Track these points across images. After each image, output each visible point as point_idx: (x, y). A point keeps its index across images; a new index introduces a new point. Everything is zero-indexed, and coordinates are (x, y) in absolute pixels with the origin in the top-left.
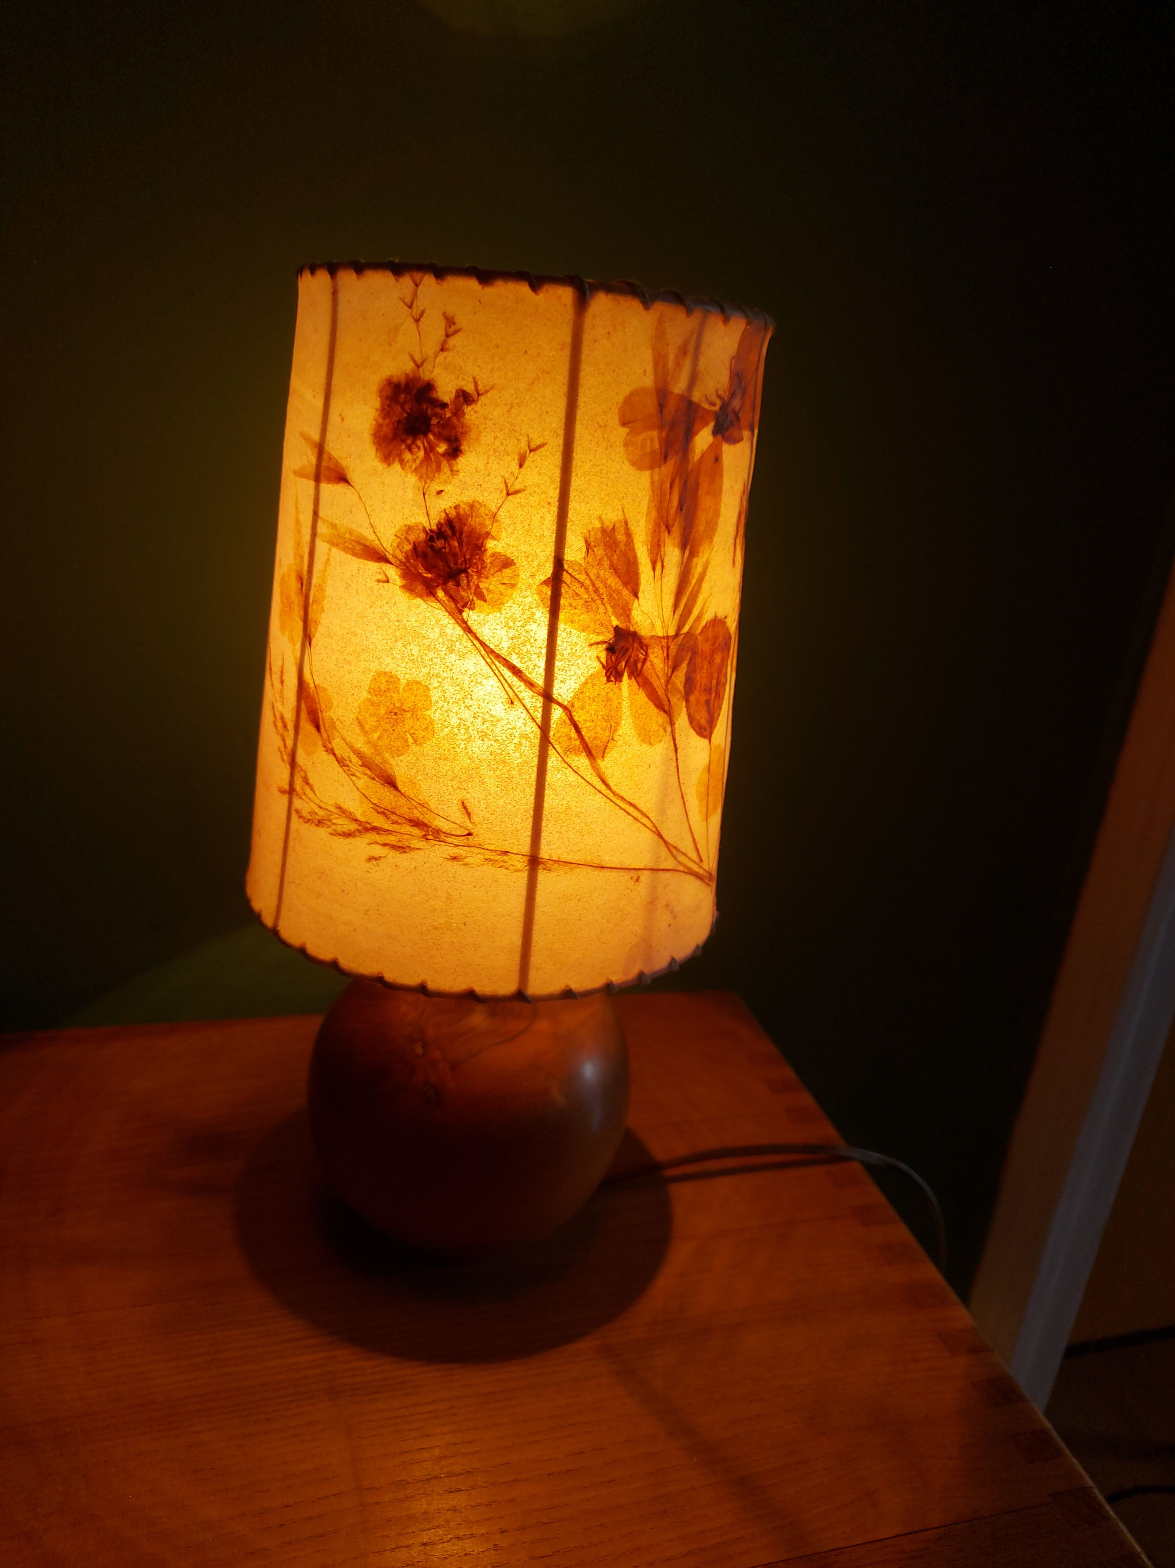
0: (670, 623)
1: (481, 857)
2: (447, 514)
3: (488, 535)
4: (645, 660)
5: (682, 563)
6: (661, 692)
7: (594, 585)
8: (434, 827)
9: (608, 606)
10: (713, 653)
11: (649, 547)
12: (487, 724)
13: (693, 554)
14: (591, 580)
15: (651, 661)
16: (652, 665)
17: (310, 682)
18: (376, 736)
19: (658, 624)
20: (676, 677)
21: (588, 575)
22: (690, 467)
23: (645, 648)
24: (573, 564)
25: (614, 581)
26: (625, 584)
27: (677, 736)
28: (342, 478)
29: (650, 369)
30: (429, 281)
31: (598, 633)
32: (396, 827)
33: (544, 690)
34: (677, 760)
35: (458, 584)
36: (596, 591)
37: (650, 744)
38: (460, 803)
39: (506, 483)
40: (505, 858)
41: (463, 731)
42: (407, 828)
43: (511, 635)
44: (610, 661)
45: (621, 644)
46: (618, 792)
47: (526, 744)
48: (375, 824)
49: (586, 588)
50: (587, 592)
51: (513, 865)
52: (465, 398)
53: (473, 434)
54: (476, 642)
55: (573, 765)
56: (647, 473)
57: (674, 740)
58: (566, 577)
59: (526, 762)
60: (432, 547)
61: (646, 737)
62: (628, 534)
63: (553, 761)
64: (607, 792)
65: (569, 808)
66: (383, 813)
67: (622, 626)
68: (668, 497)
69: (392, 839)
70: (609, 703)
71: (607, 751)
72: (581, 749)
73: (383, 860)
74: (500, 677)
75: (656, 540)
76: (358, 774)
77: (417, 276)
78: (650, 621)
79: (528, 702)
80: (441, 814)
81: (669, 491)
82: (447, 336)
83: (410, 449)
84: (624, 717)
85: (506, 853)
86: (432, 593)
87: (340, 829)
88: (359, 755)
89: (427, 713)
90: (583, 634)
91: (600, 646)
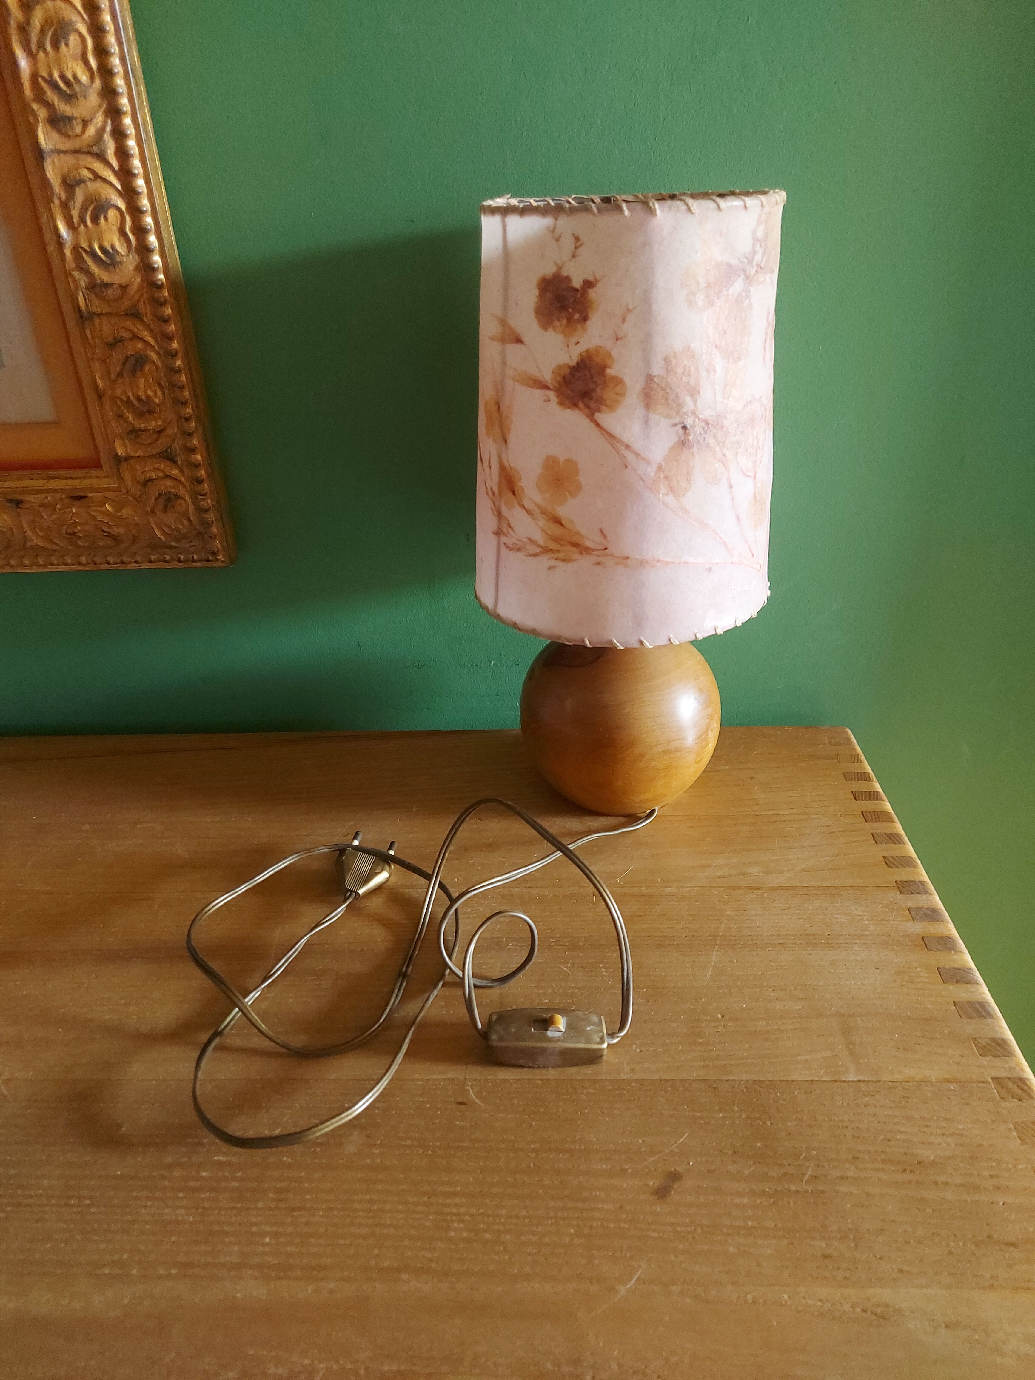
1: (614, 561)
2: (582, 356)
3: (607, 365)
4: (707, 432)
8: (585, 545)
12: (613, 481)
13: (735, 361)
17: (508, 466)
18: (548, 495)
21: (668, 383)
23: (706, 424)
24: (659, 377)
27: (731, 479)
28: (519, 341)
30: (563, 216)
31: (677, 419)
32: (563, 548)
34: (732, 494)
35: (591, 399)
38: (599, 530)
39: (615, 333)
40: (629, 561)
41: (599, 486)
42: (570, 548)
43: (622, 426)
44: (685, 435)
48: (551, 547)
51: (631, 565)
52: (588, 284)
53: (595, 307)
54: (602, 431)
58: (654, 385)
60: (573, 377)
64: (687, 517)
66: (555, 540)
69: (561, 555)
73: (556, 568)
74: (618, 451)
76: (539, 518)
77: (556, 214)
80: (588, 537)
82: (576, 248)
83: (558, 319)
84: (695, 469)
85: (627, 558)
86: (575, 405)
87: (531, 552)
88: (539, 507)
89: (577, 478)
90: (667, 420)
91: (677, 426)
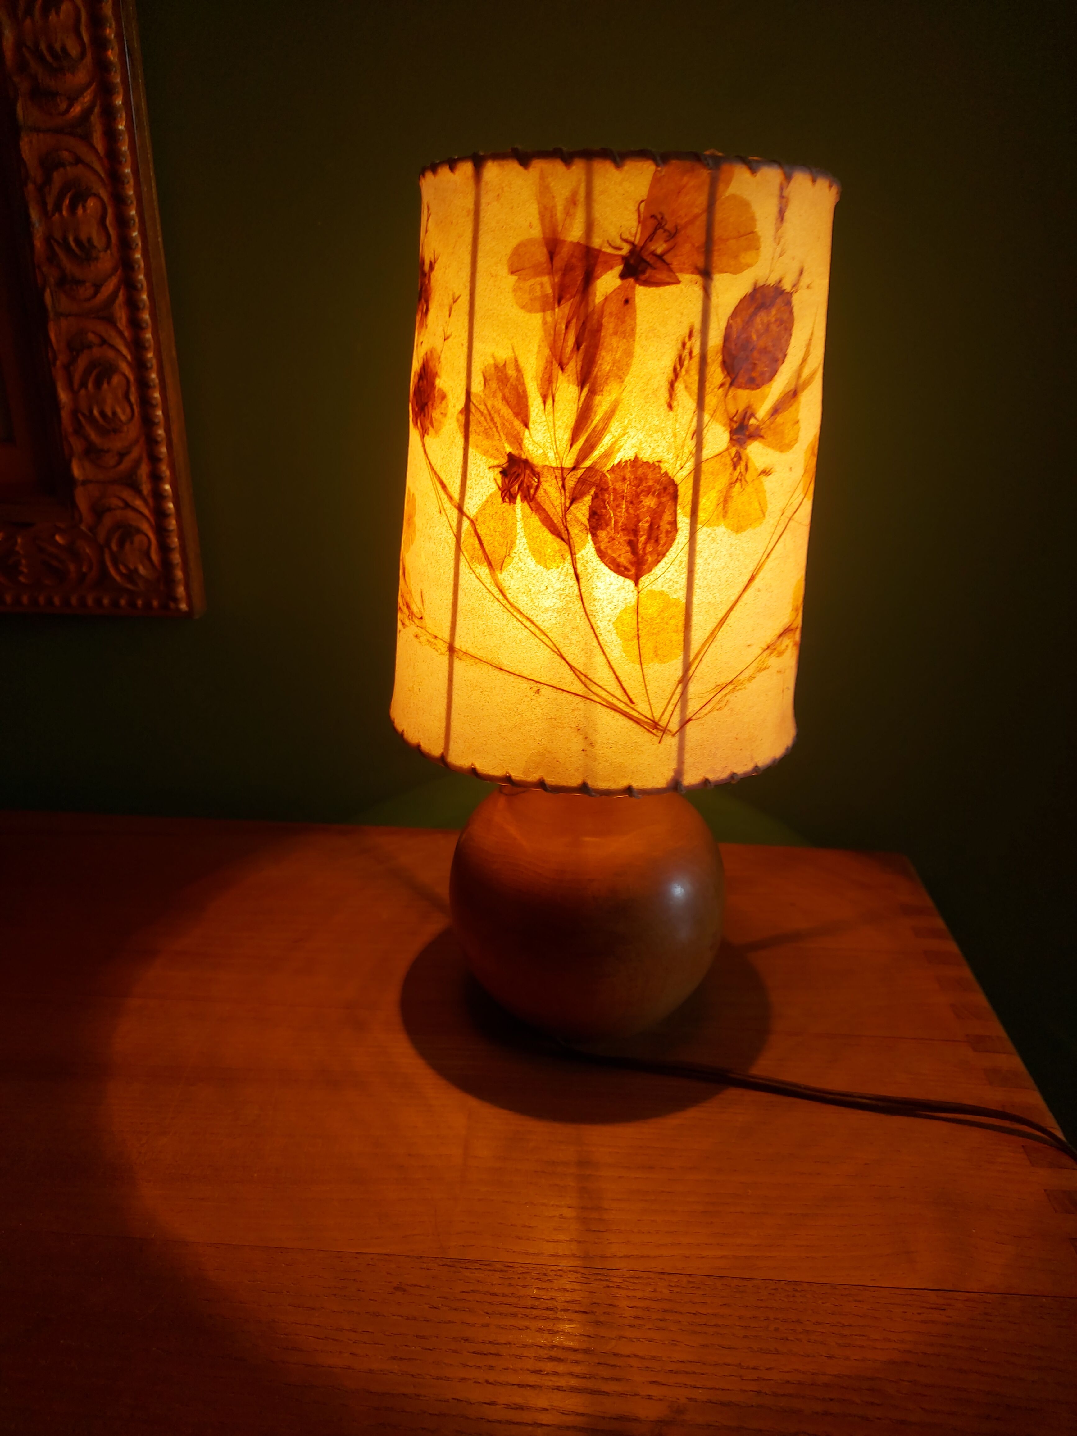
0: (565, 456)
1: (425, 637)
2: (423, 360)
3: (437, 374)
4: (537, 487)
5: (579, 400)
6: (557, 520)
7: (490, 414)
8: (412, 608)
9: (502, 434)
10: (636, 495)
11: (539, 382)
12: (431, 529)
13: (594, 392)
14: (488, 410)
15: (544, 489)
16: (545, 492)
19: (551, 455)
20: (576, 508)
21: (486, 405)
22: (590, 309)
23: (537, 476)
24: (477, 395)
25: (506, 412)
26: (517, 415)
27: (579, 565)
29: (536, 221)
31: (495, 458)
33: (459, 505)
34: (580, 589)
36: (492, 419)
37: (546, 566)
38: (420, 592)
39: (444, 331)
40: (437, 642)
41: (422, 534)
43: (442, 456)
44: (504, 484)
45: (515, 469)
46: (516, 605)
47: (448, 548)
49: (485, 418)
50: (486, 421)
51: (440, 649)
52: (432, 266)
53: (433, 294)
54: (428, 461)
55: (477, 571)
56: (539, 316)
57: (575, 569)
58: (472, 408)
59: (448, 564)
60: (418, 387)
61: (541, 559)
62: (518, 370)
63: (463, 565)
64: (505, 602)
65: (474, 608)
67: (515, 452)
68: (562, 337)
70: (505, 521)
71: (504, 565)
72: (483, 559)
74: (435, 490)
75: (547, 376)
78: (542, 451)
79: (449, 512)
80: (415, 600)
81: (564, 331)
82: (428, 220)
84: (518, 537)
85: (437, 637)
86: (417, 423)
90: (484, 458)
91: (496, 469)
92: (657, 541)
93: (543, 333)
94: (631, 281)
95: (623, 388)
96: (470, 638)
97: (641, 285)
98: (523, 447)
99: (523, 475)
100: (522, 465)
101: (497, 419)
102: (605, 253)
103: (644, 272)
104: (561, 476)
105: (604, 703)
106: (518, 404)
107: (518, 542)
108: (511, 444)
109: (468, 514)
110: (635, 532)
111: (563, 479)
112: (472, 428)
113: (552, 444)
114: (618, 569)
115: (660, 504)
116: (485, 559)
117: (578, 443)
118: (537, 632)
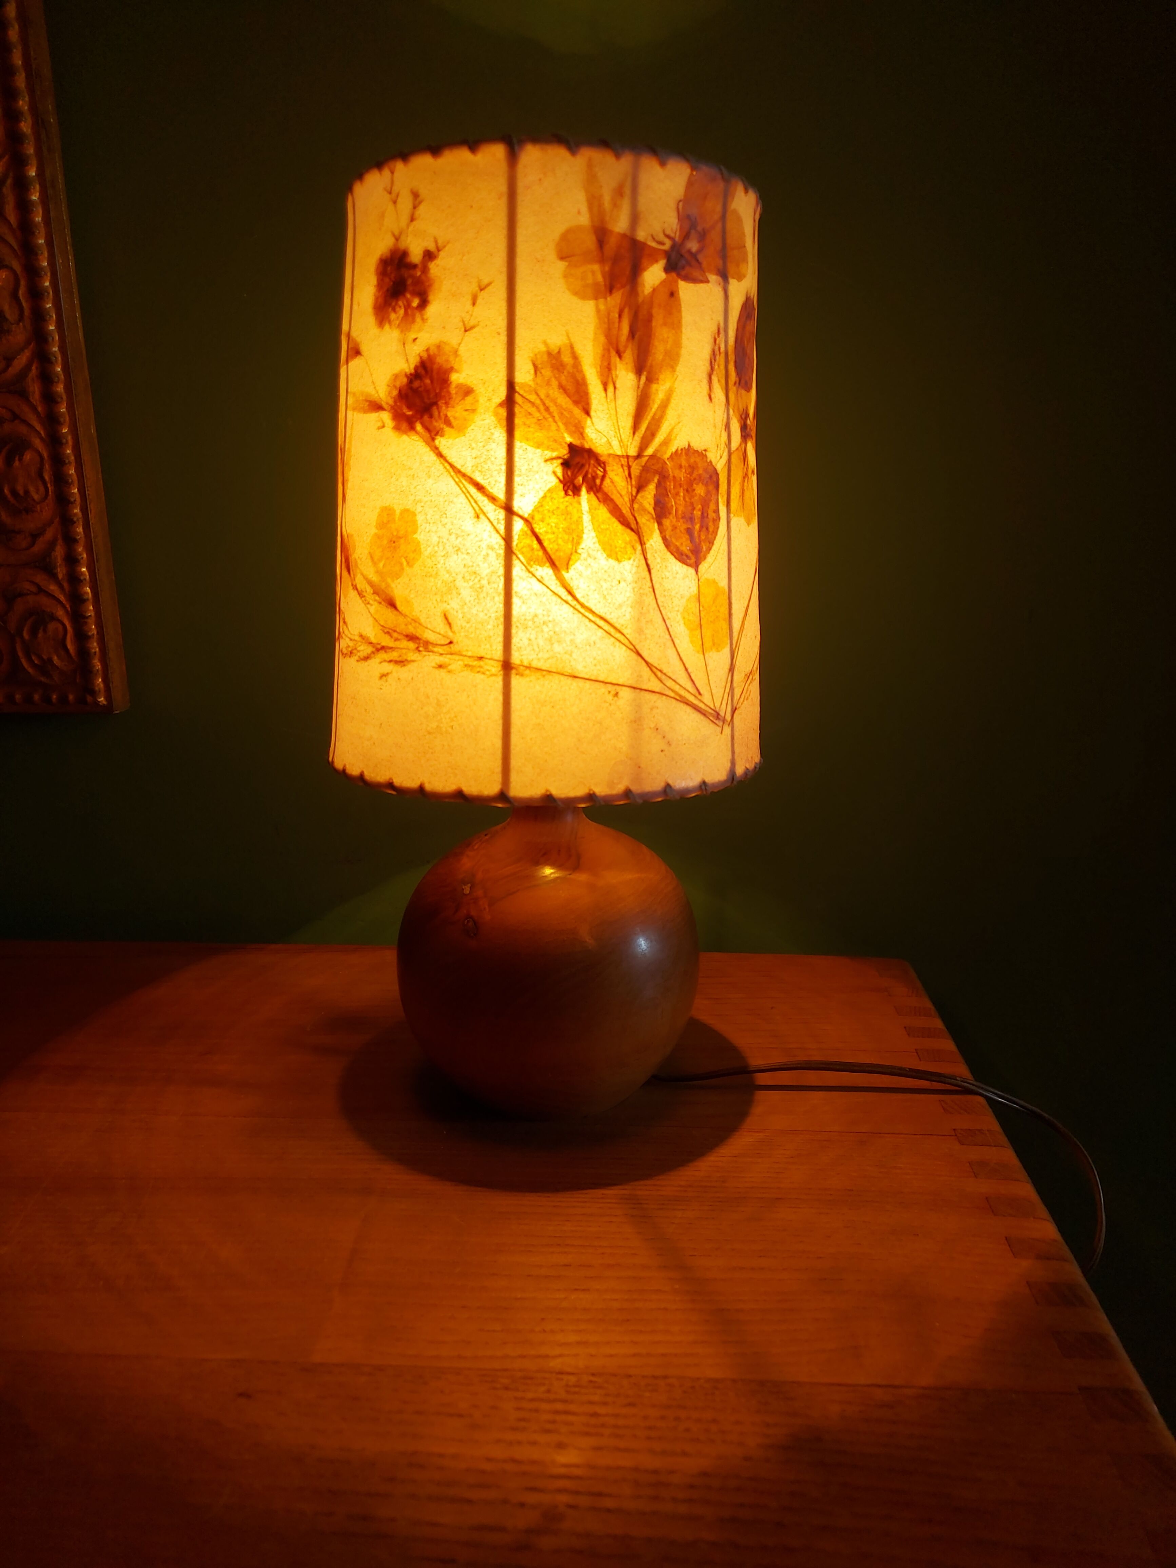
0: (629, 444)
1: (460, 663)
2: (421, 357)
3: (452, 369)
4: (603, 477)
5: (638, 387)
6: (626, 510)
7: (544, 404)
8: (424, 639)
9: (560, 424)
10: (690, 483)
11: (599, 369)
12: (460, 539)
13: (650, 380)
14: (541, 400)
15: (610, 478)
16: (612, 482)
17: (345, 533)
18: (381, 565)
19: (615, 443)
20: (642, 497)
21: (538, 395)
22: (640, 299)
23: (602, 465)
24: (523, 385)
25: (564, 401)
26: (576, 403)
27: (649, 556)
28: (358, 352)
29: (584, 208)
30: (399, 166)
31: (553, 450)
32: (397, 644)
33: (506, 504)
34: (651, 580)
35: (431, 416)
36: (547, 409)
37: (617, 560)
38: (443, 615)
39: (463, 322)
40: (481, 663)
41: (441, 548)
42: (405, 643)
43: (474, 456)
44: (566, 476)
45: (577, 460)
46: (587, 604)
47: (492, 555)
48: (384, 644)
49: (537, 408)
50: (539, 411)
51: (488, 670)
53: (436, 285)
54: (446, 465)
55: (538, 574)
56: (592, 303)
57: (646, 559)
58: (518, 398)
59: (493, 572)
60: (411, 388)
61: (612, 553)
62: (575, 357)
63: (518, 570)
64: (574, 603)
65: (536, 616)
66: (388, 633)
67: (576, 442)
68: (616, 325)
69: (394, 655)
70: (569, 517)
71: (571, 563)
72: (545, 559)
73: (390, 676)
74: (467, 494)
75: (605, 364)
76: (371, 602)
77: (391, 164)
78: (606, 439)
79: (492, 516)
80: (429, 626)
81: (617, 320)
82: (415, 207)
83: (394, 310)
84: (585, 531)
85: (481, 658)
86: (412, 428)
87: (362, 654)
88: (371, 583)
89: (415, 536)
90: (539, 451)
91: (555, 461)
92: (707, 529)
93: (597, 321)
94: (674, 275)
95: (675, 376)
96: (533, 650)
97: (682, 280)
98: (585, 435)
99: (587, 466)
100: (586, 455)
101: (553, 408)
102: (649, 246)
103: (683, 268)
104: (626, 464)
105: (678, 698)
106: (578, 391)
107: (585, 536)
108: (571, 434)
109: (521, 513)
110: (691, 519)
111: (629, 467)
112: (517, 421)
113: (616, 432)
114: (681, 557)
115: (708, 493)
116: (547, 559)
117: (640, 431)
118: (612, 631)
